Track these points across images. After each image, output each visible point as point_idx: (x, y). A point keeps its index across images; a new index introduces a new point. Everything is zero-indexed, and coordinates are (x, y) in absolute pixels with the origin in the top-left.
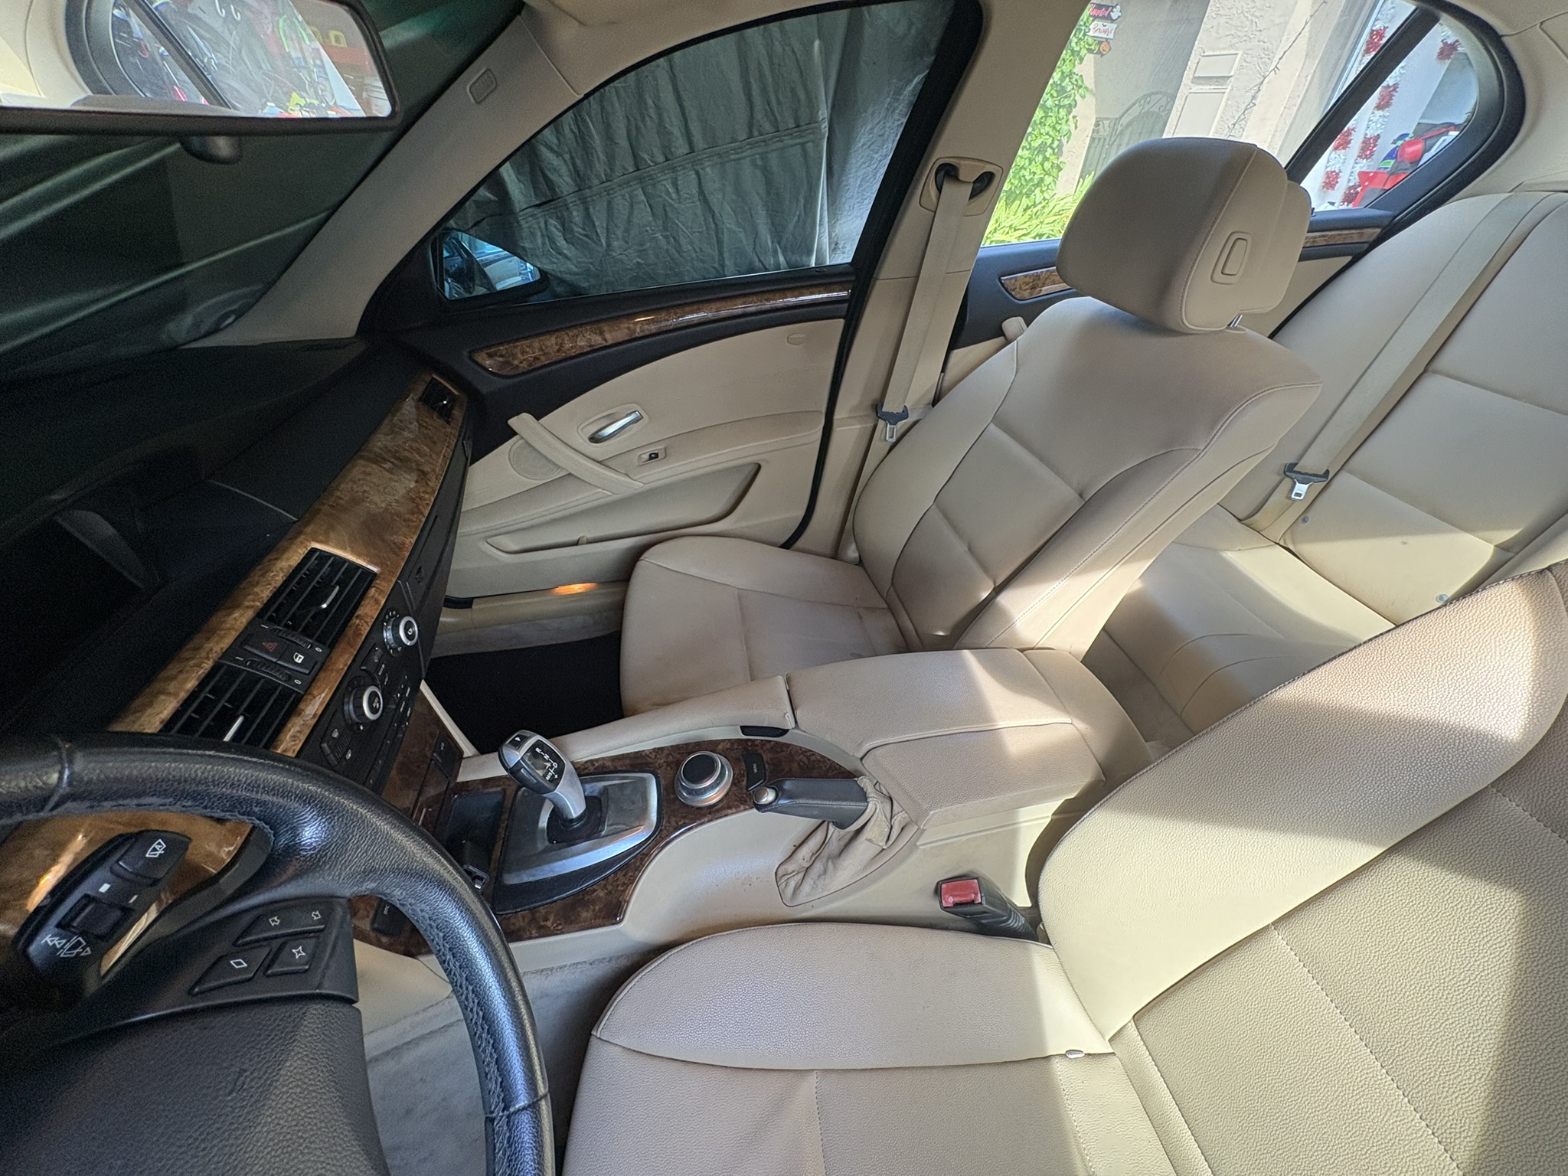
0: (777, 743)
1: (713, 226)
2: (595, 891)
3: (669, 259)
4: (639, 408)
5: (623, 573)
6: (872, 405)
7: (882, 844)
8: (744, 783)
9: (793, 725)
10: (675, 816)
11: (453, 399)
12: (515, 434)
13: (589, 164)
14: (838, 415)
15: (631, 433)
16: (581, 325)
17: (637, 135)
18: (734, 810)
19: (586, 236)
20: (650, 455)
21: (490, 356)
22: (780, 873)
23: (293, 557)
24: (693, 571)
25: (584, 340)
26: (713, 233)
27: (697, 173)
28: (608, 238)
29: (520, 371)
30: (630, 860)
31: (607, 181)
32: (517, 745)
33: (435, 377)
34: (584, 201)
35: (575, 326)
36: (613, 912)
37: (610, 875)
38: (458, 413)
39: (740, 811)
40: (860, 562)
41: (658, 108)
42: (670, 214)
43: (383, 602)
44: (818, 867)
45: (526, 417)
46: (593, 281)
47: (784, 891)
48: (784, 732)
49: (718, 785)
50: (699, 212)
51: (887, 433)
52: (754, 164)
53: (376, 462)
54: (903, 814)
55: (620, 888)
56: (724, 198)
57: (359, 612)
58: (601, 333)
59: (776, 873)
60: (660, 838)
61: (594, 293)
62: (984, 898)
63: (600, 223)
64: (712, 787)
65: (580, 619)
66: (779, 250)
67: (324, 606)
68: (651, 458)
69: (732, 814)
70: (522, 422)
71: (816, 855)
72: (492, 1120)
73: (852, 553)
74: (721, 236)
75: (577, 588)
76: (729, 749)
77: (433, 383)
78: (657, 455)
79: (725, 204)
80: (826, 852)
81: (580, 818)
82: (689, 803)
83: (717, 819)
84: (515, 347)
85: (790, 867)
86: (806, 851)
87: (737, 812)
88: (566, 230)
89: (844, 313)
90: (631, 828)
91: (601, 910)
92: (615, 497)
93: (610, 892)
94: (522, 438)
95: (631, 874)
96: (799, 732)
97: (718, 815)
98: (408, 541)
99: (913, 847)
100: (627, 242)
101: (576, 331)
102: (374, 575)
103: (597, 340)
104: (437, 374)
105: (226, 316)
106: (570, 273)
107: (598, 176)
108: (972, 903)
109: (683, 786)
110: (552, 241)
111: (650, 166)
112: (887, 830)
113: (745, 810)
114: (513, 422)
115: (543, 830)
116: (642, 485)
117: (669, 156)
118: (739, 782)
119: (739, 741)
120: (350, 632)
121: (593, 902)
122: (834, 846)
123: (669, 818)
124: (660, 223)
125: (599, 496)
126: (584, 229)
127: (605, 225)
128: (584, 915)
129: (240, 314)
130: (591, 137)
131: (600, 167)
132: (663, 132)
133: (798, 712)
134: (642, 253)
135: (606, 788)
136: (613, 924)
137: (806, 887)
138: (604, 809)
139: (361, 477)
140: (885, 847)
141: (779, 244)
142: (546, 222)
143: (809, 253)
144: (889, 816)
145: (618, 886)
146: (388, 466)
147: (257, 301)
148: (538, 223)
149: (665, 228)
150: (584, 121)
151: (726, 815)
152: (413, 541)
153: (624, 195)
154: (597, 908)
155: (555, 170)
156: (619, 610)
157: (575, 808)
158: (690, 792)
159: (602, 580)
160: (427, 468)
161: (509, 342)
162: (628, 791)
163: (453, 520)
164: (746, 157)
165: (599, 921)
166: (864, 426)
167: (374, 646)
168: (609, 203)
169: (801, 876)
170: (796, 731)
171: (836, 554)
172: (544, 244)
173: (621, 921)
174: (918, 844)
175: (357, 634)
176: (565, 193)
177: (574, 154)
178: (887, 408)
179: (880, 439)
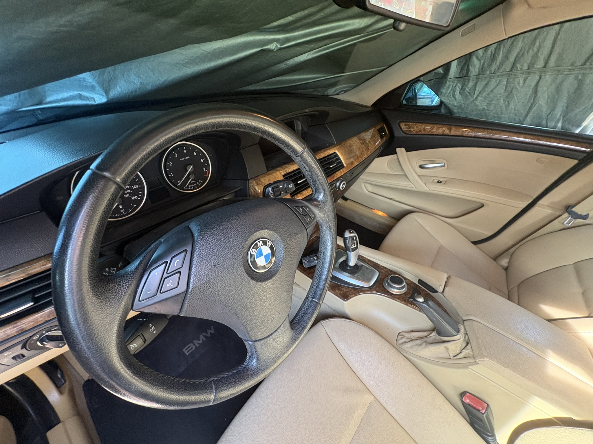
0: (429, 294)
1: (532, 101)
2: (343, 288)
3: (499, 110)
4: (445, 162)
5: (399, 217)
6: (566, 206)
7: (452, 355)
8: (409, 296)
9: (441, 291)
10: (379, 288)
11: (386, 134)
12: (396, 153)
13: (490, 65)
14: (541, 202)
15: (437, 170)
16: (444, 124)
17: (521, 56)
18: (400, 301)
19: (469, 93)
20: (438, 181)
21: (405, 125)
22: (401, 334)
23: (331, 151)
24: (427, 228)
25: (442, 130)
26: (530, 104)
27: (540, 78)
28: (478, 95)
29: (412, 133)
30: (358, 288)
31: (494, 73)
32: (350, 233)
33: (385, 126)
34: (478, 79)
35: (442, 124)
36: (345, 297)
37: (350, 287)
38: (384, 139)
39: (402, 303)
40: (506, 269)
41: (540, 47)
42: (513, 92)
43: (342, 174)
44: (419, 342)
45: (403, 149)
46: (460, 111)
47: (399, 339)
48: (435, 291)
49: (399, 289)
50: (529, 93)
51: (566, 220)
52: (576, 78)
53: (359, 139)
54: (470, 352)
55: (351, 293)
56: (547, 90)
57: (337, 173)
58: (450, 130)
59: (399, 333)
60: (369, 290)
61: (457, 115)
62: (486, 413)
63: (478, 89)
64: (397, 288)
65: (375, 223)
66: (561, 120)
67: (331, 166)
68: (438, 182)
69: (398, 301)
70: (400, 151)
71: (420, 338)
72: (308, 298)
73: (504, 262)
74: (533, 106)
75: (380, 213)
76: (410, 284)
77: (383, 128)
78: (441, 182)
79: (546, 92)
80: (426, 339)
81: (351, 267)
82: (386, 287)
83: (392, 299)
84: (416, 125)
85: (406, 335)
86: (416, 334)
87: (400, 302)
88: (462, 89)
89: (580, 158)
90: (364, 281)
91: (342, 294)
92: (415, 189)
93: (347, 292)
94: (397, 156)
95: (356, 292)
96: (442, 296)
97: (393, 298)
98: (355, 163)
99: (465, 366)
100: (485, 99)
101: (441, 126)
102: (344, 167)
103: (447, 132)
104: (386, 126)
105: (342, 91)
106: (453, 105)
107: (491, 71)
108: (479, 410)
109: (387, 282)
110: (454, 91)
111: (518, 70)
112: (458, 352)
113: (404, 304)
114: (398, 150)
115: (339, 262)
116: (428, 189)
117: (530, 68)
118: (407, 295)
119: (415, 284)
120: (332, 176)
121: (341, 290)
122: (430, 340)
123: (377, 287)
124: (506, 94)
125: (410, 186)
126: (470, 90)
127: (480, 90)
128: (337, 291)
129: (345, 92)
130: (498, 55)
131: (494, 67)
132: (536, 56)
133: (447, 289)
134: (489, 105)
135: (362, 265)
136: (343, 300)
137: (409, 345)
138: (358, 270)
139: (354, 141)
140: (451, 358)
141: (563, 117)
142: (456, 84)
143: (579, 126)
144: (462, 348)
145: (350, 292)
146: (361, 142)
147: (352, 89)
148: (453, 84)
149: (507, 97)
150: (500, 48)
151: (396, 300)
152: (357, 164)
153: (497, 80)
154: (341, 292)
155: (474, 66)
156: (389, 228)
157: (352, 262)
158: (389, 284)
159: (390, 215)
160: (370, 148)
161: (414, 122)
162: (368, 271)
163: (365, 168)
164: (573, 74)
165: (340, 296)
166: (553, 212)
167: (334, 184)
168: (488, 82)
169: (408, 340)
170: (441, 295)
171: (496, 258)
172: (450, 92)
173: (345, 301)
174: (469, 367)
175: (333, 178)
176: (472, 75)
177: (486, 61)
178: (575, 209)
179: (559, 222)
